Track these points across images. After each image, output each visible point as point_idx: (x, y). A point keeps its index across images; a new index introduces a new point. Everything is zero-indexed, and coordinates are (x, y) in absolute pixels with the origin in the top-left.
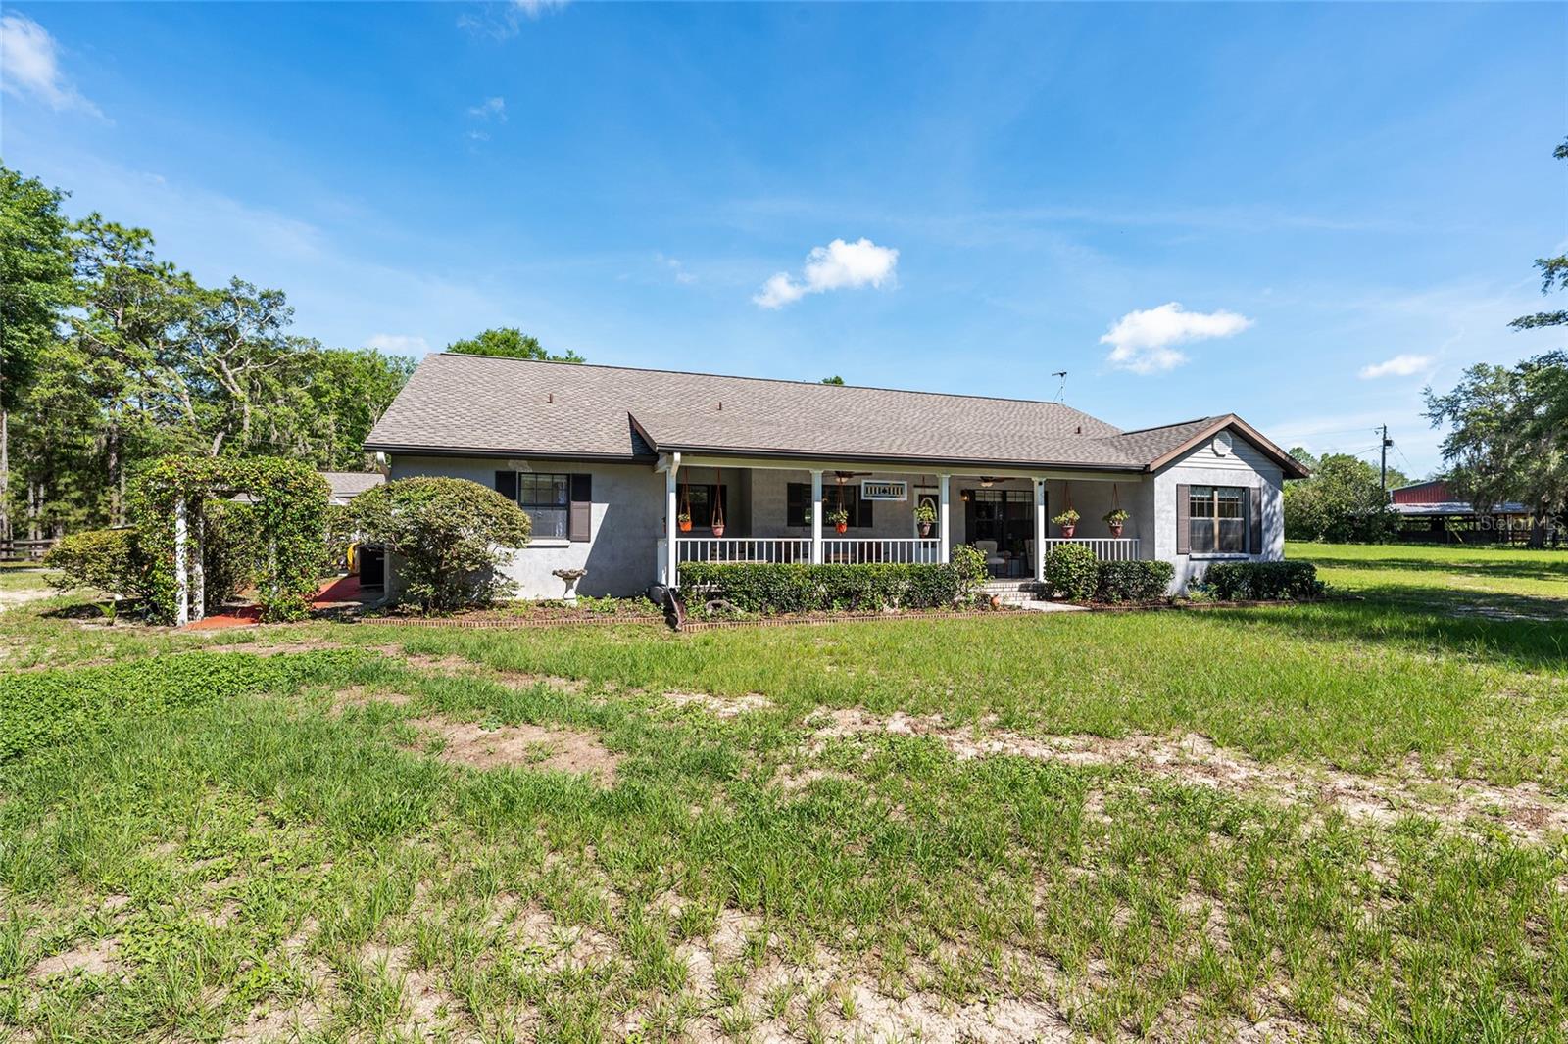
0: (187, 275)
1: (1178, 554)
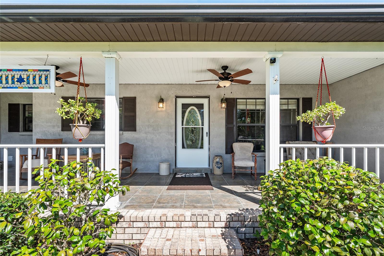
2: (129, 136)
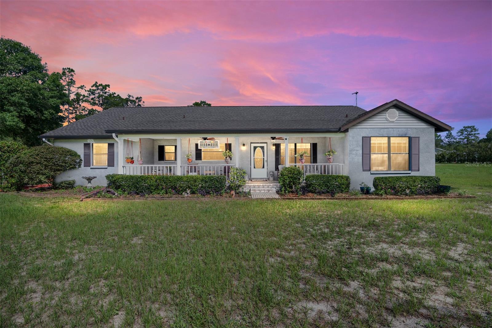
0: (118, 95)
1: (363, 171)
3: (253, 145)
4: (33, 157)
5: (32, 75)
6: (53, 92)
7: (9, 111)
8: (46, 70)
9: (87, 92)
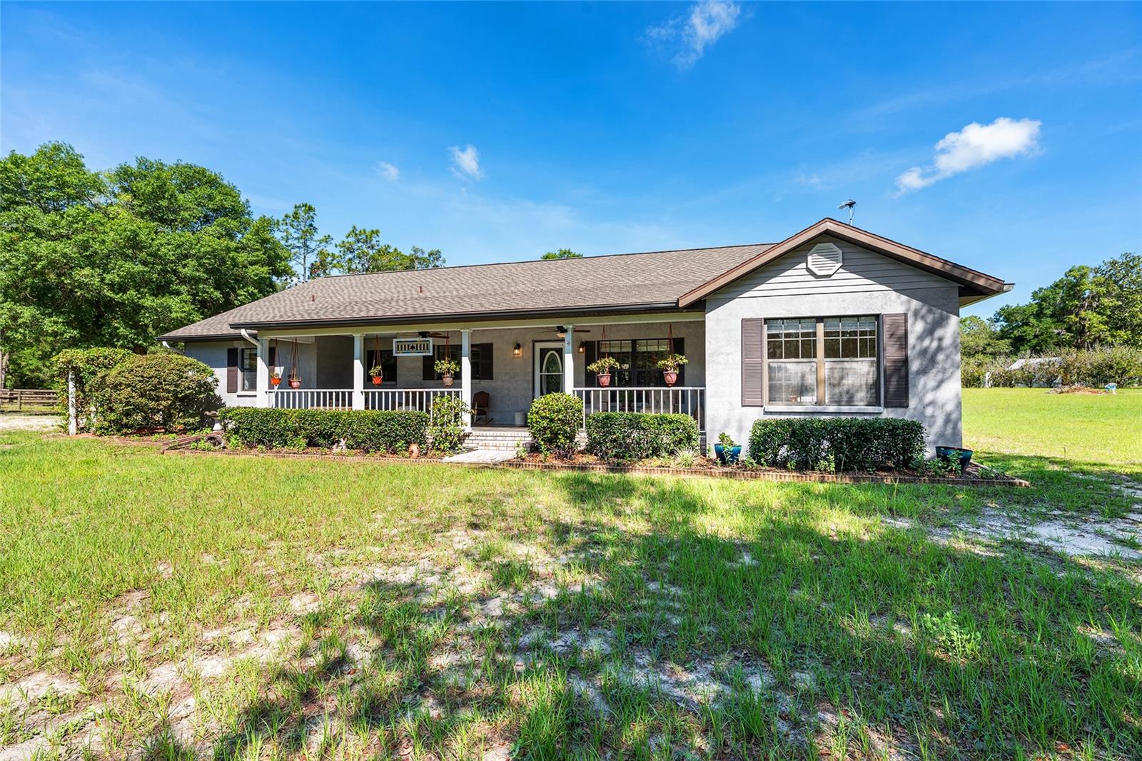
0: (396, 250)
1: (743, 406)
2: (485, 384)
3: (539, 346)
4: (124, 374)
5: (220, 225)
6: (255, 254)
7: (178, 293)
8: (248, 214)
9: (339, 248)
